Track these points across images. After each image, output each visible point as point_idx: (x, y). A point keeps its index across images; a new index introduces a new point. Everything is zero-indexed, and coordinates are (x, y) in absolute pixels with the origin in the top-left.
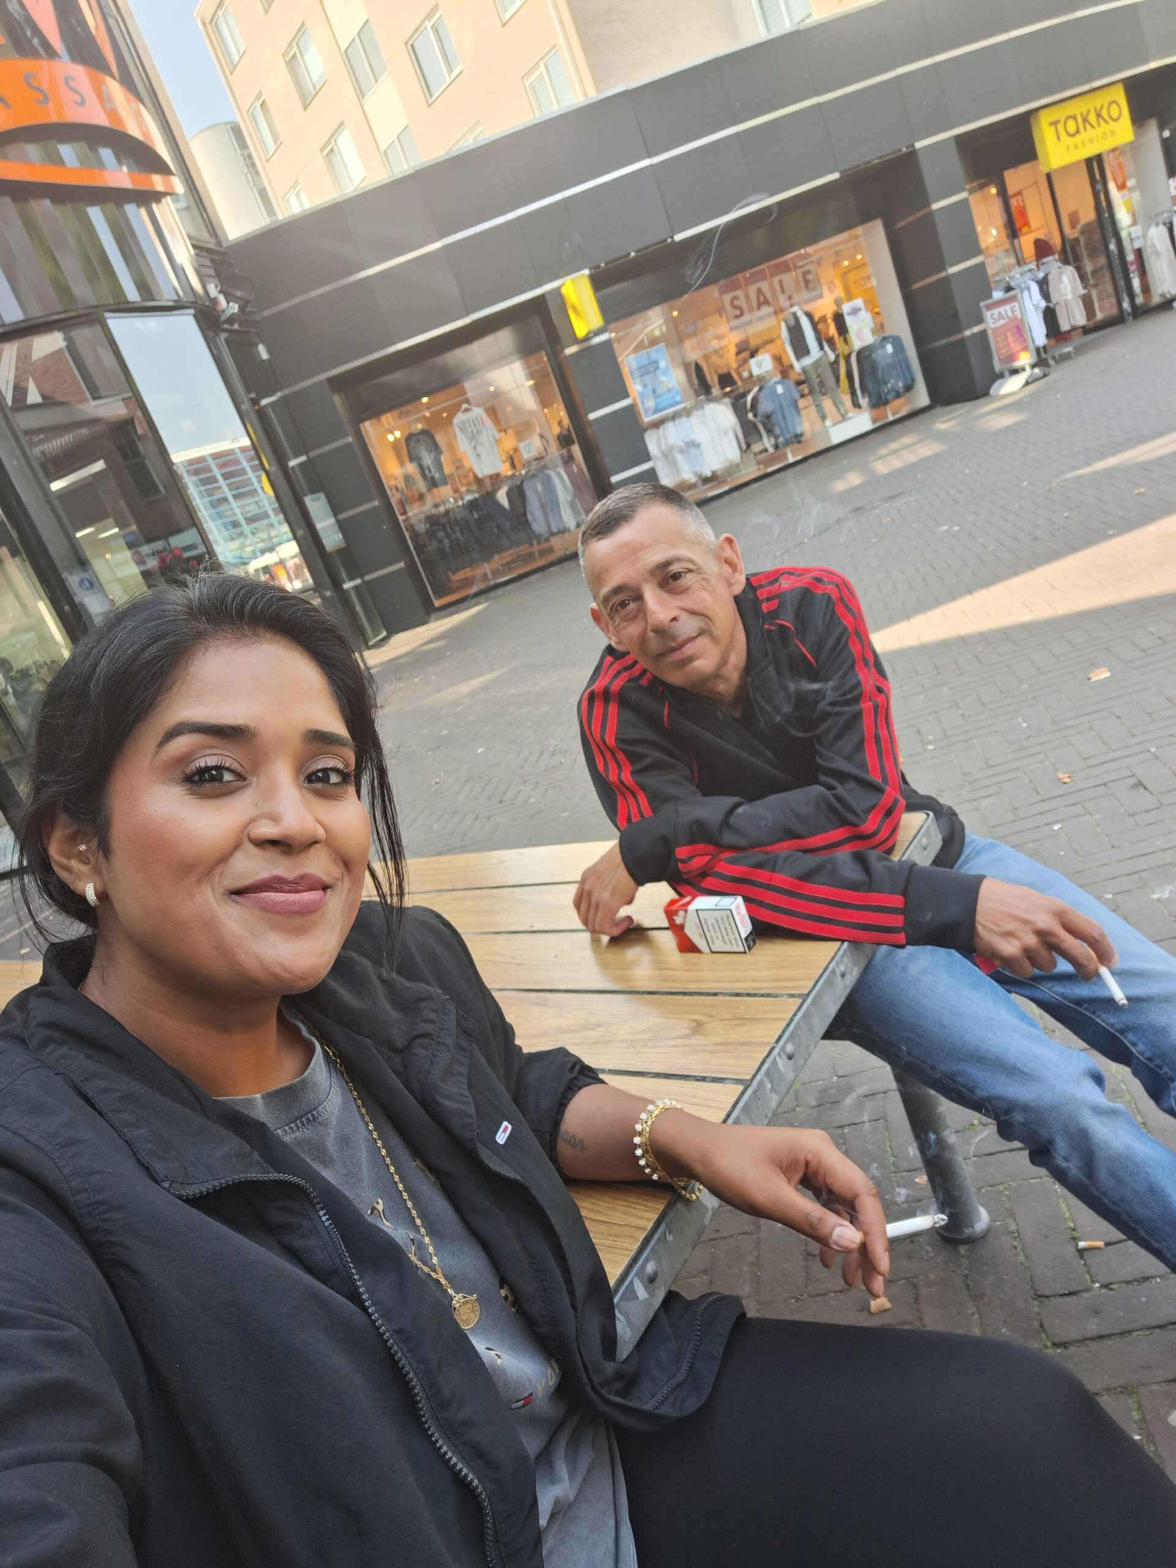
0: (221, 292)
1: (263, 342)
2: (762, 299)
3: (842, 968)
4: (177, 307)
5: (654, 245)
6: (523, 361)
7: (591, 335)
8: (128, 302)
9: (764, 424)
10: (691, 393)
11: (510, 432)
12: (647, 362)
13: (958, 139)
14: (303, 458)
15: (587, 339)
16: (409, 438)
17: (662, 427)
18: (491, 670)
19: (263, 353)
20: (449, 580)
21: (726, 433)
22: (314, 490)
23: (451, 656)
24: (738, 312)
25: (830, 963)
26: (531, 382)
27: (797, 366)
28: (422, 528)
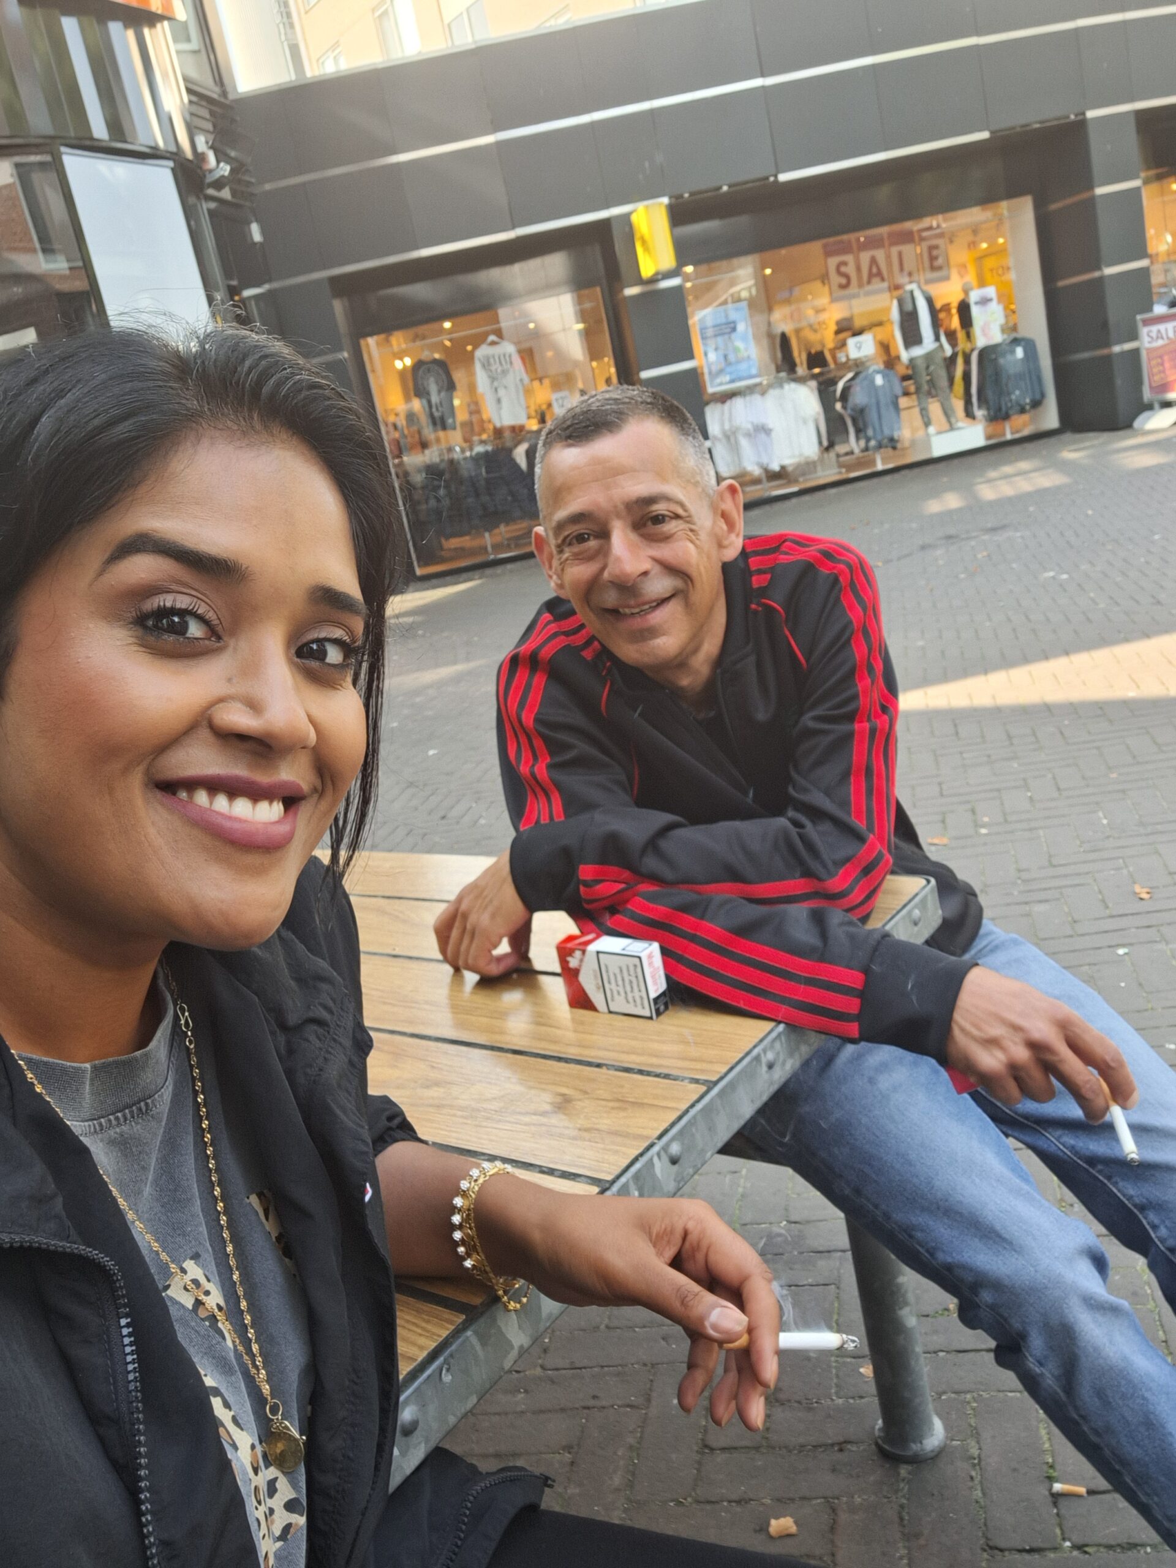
0: (212, 147)
1: (257, 221)
2: (874, 270)
3: (770, 1056)
4: (152, 155)
5: (753, 181)
6: (575, 295)
7: (660, 277)
8: (92, 139)
9: (854, 421)
10: (773, 367)
11: (546, 382)
12: (724, 320)
13: (1140, 114)
15: (653, 280)
16: (418, 365)
17: (728, 403)
18: (467, 659)
19: (256, 233)
20: (442, 548)
21: (805, 422)
23: (423, 636)
24: (843, 281)
25: (755, 1047)
26: (581, 326)
27: (905, 355)
28: (418, 479)
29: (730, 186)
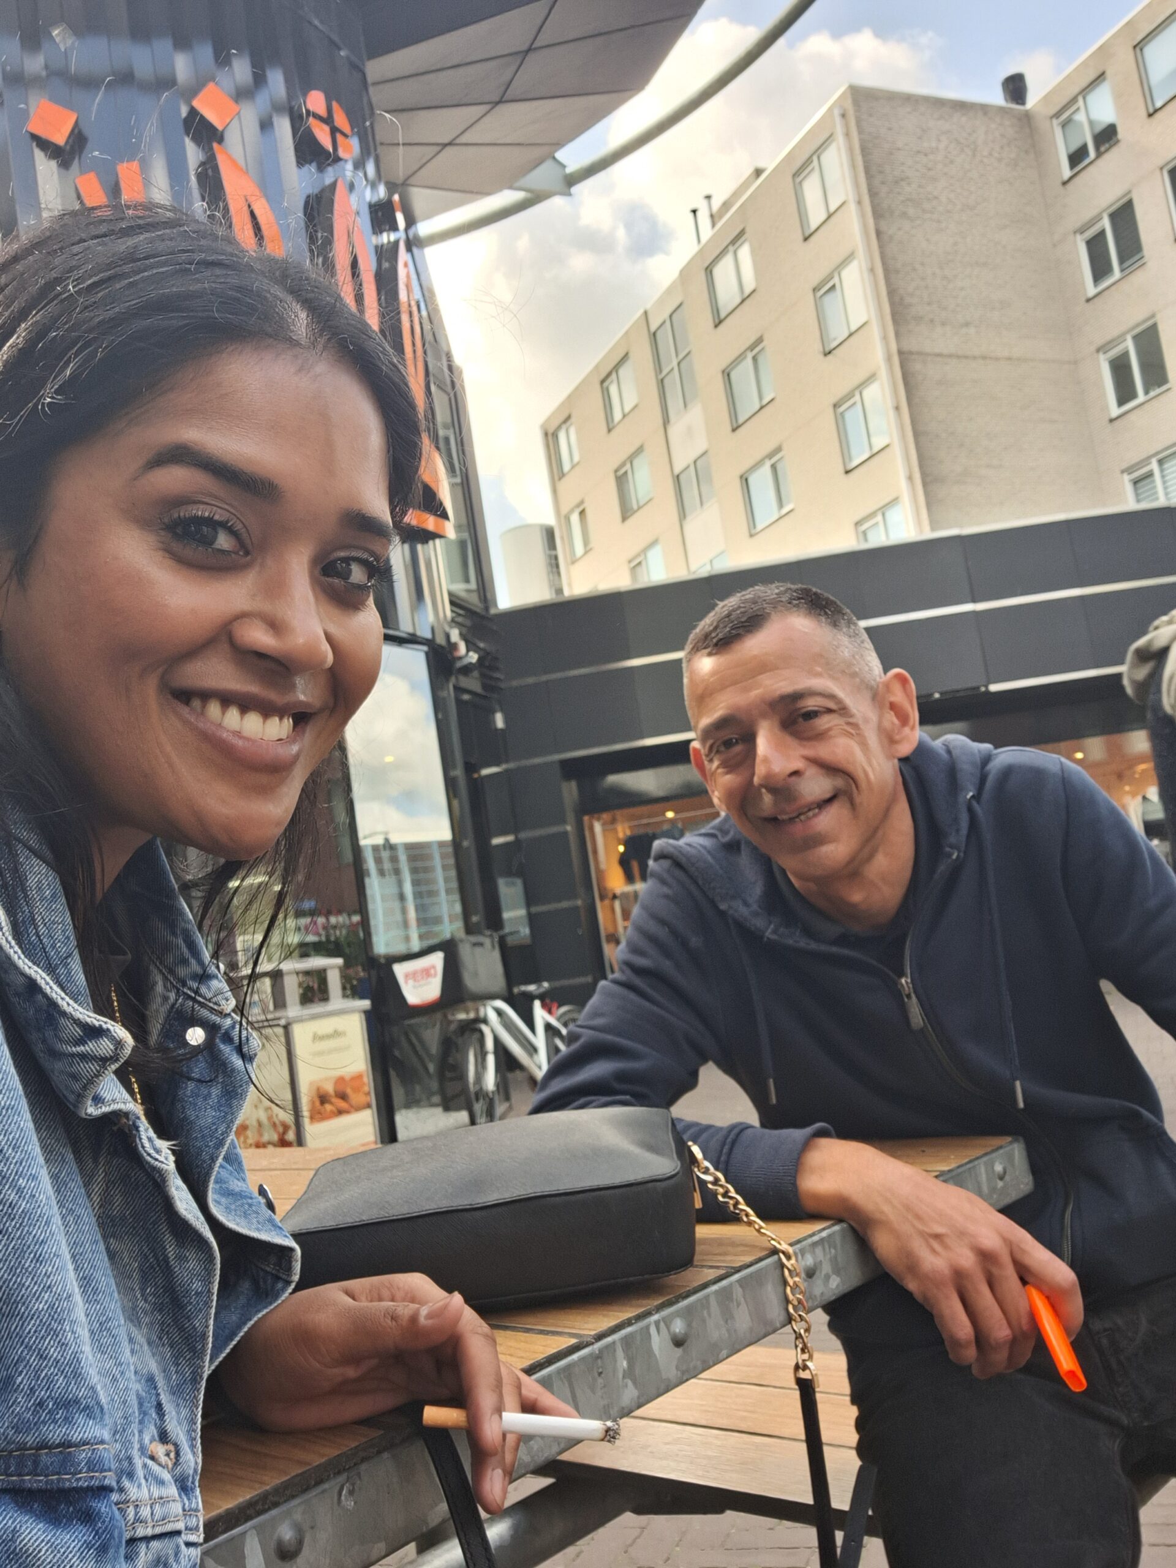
0: (463, 639)
1: (502, 710)
4: (411, 640)
14: (510, 838)
19: (499, 721)
22: (509, 873)
29: (941, 694)
